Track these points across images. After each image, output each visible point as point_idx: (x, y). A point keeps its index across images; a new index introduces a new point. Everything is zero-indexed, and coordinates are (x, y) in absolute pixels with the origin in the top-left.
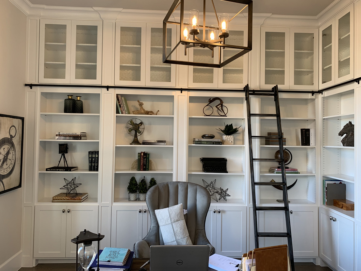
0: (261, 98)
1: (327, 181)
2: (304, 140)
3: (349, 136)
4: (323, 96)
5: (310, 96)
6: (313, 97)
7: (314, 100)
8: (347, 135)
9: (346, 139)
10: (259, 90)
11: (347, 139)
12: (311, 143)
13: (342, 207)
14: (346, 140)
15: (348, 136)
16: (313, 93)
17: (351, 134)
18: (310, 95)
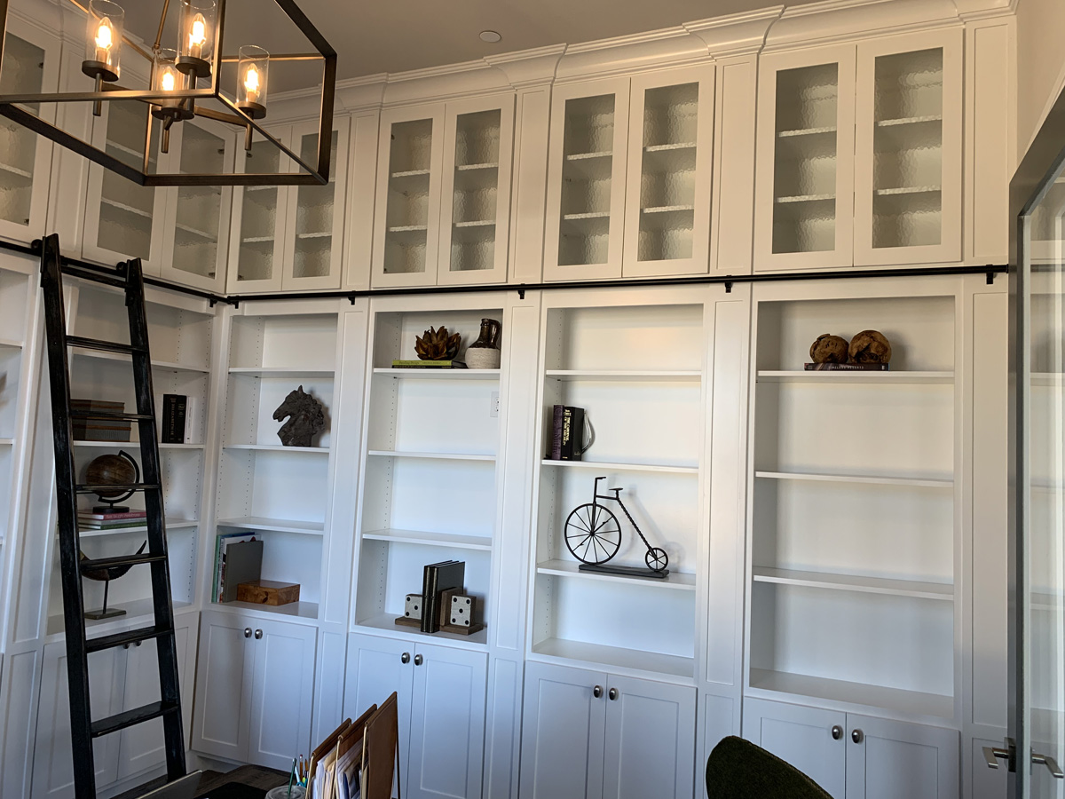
0: (80, 289)
1: (226, 539)
2: (172, 428)
3: (299, 422)
4: (238, 312)
5: (204, 306)
6: (212, 311)
7: (211, 316)
8: (294, 419)
9: (293, 428)
10: (79, 259)
11: (296, 429)
12: (186, 436)
13: (265, 601)
14: (293, 431)
15: (296, 420)
16: (214, 299)
17: (302, 417)
18: (205, 303)
